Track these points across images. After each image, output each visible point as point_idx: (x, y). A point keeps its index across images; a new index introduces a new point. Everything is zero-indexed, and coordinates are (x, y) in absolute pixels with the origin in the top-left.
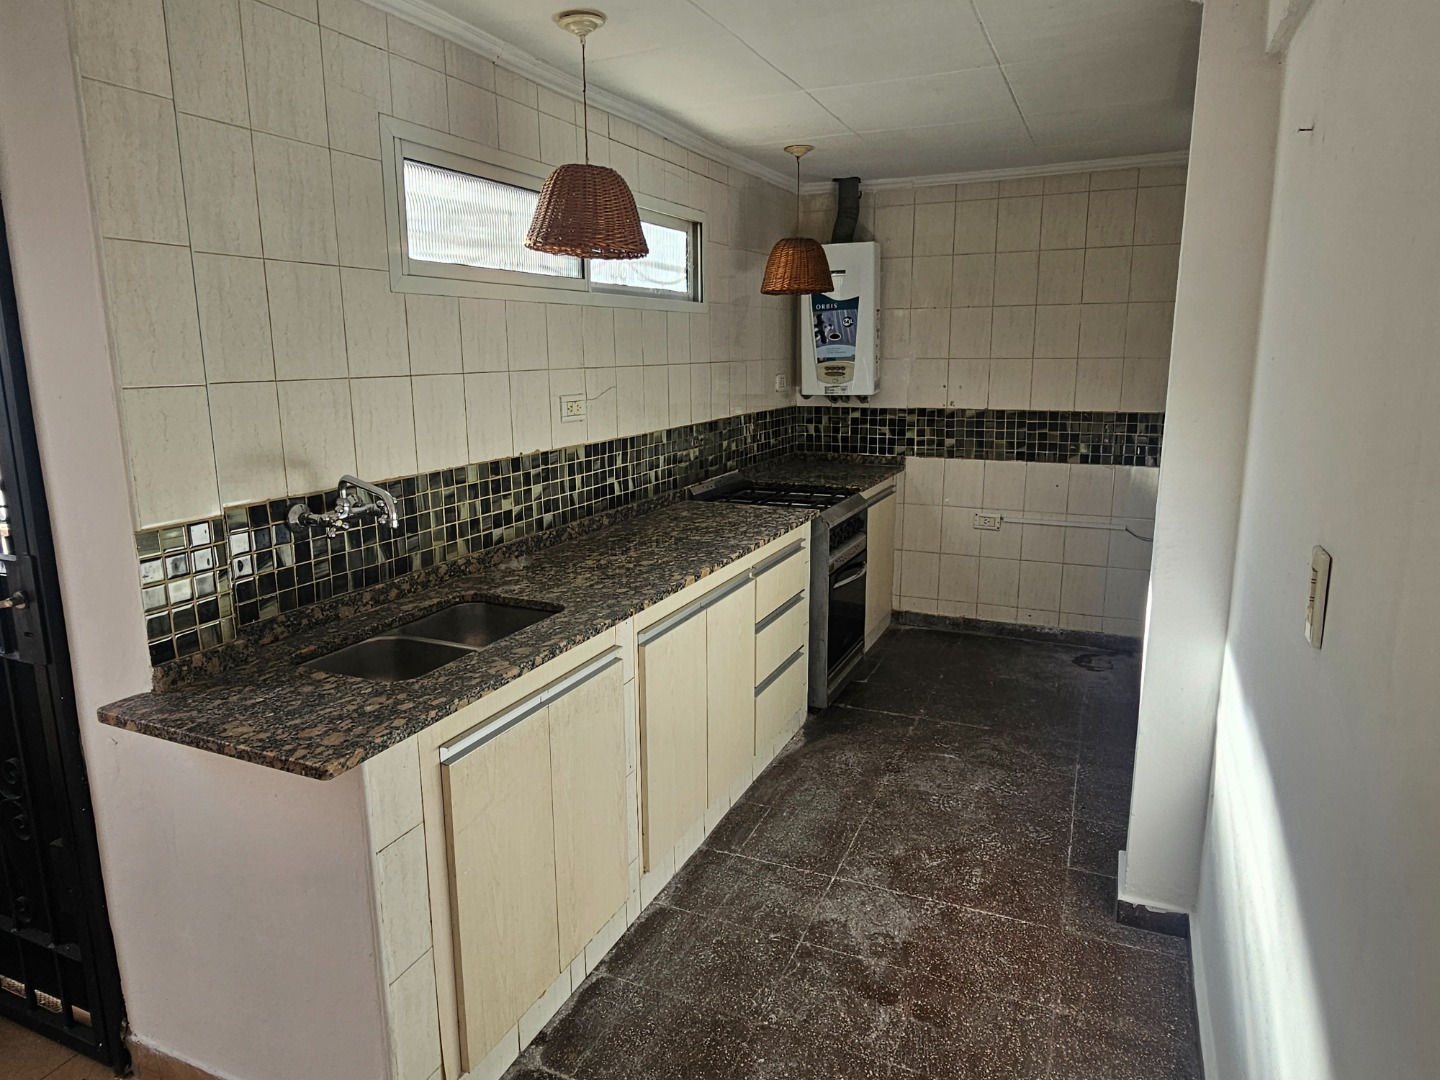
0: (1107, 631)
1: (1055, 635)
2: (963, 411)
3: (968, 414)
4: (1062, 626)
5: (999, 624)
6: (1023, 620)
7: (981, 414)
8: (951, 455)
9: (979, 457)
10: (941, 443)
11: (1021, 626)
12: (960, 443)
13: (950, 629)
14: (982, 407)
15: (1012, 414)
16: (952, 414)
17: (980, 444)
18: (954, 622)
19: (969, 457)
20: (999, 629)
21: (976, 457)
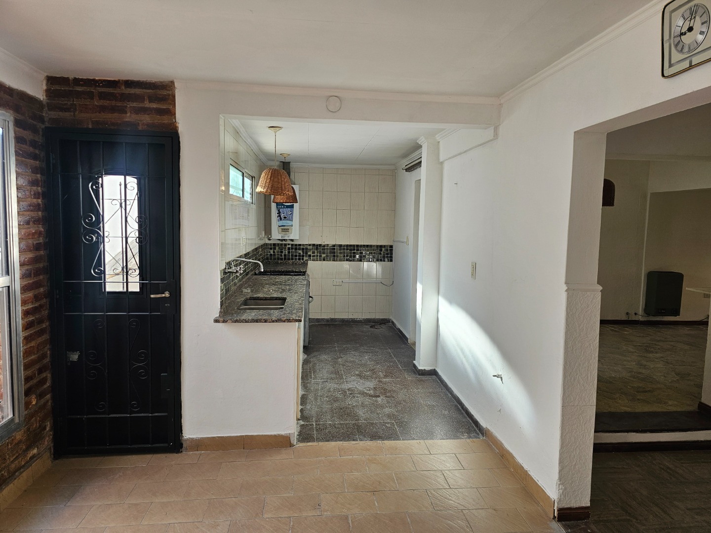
0: (377, 317)
1: (361, 321)
2: (328, 245)
3: (330, 246)
4: (363, 317)
5: (343, 319)
6: (351, 317)
7: (334, 246)
8: (324, 260)
9: (334, 260)
10: (320, 256)
11: (350, 319)
12: (327, 256)
13: (326, 323)
14: (334, 243)
15: (344, 246)
16: (324, 246)
17: (334, 256)
18: (327, 320)
19: (330, 261)
20: (343, 321)
21: (333, 261)
